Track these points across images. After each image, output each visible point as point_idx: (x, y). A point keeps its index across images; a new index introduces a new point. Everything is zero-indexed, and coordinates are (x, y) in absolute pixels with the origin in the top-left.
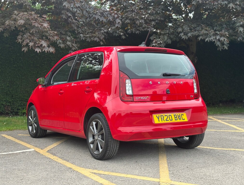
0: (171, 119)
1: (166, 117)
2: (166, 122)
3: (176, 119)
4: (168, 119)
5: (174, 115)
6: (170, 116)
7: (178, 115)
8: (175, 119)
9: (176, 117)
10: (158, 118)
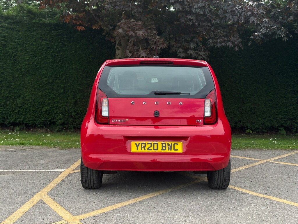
0: (156, 148)
1: (150, 145)
2: (147, 151)
3: (164, 148)
4: (152, 148)
5: (162, 144)
6: (156, 145)
7: (168, 144)
8: (162, 148)
9: (165, 147)
10: (137, 146)
